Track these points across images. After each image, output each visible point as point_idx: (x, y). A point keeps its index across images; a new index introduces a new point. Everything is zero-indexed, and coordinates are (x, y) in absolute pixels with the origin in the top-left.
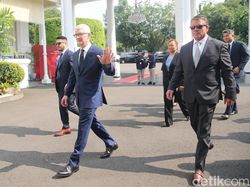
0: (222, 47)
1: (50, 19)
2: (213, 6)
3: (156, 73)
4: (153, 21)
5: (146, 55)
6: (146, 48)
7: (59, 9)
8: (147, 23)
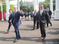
0: (47, 11)
1: (3, 5)
2: (42, 2)
3: (29, 18)
4: (29, 5)
5: (27, 13)
6: (27, 12)
7: (6, 2)
8: (27, 6)
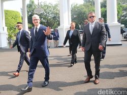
8: (45, 14)
